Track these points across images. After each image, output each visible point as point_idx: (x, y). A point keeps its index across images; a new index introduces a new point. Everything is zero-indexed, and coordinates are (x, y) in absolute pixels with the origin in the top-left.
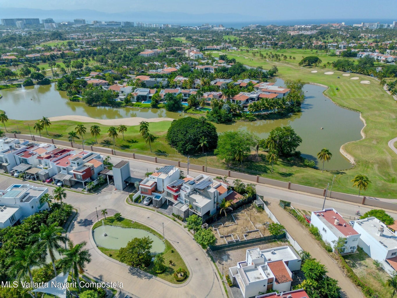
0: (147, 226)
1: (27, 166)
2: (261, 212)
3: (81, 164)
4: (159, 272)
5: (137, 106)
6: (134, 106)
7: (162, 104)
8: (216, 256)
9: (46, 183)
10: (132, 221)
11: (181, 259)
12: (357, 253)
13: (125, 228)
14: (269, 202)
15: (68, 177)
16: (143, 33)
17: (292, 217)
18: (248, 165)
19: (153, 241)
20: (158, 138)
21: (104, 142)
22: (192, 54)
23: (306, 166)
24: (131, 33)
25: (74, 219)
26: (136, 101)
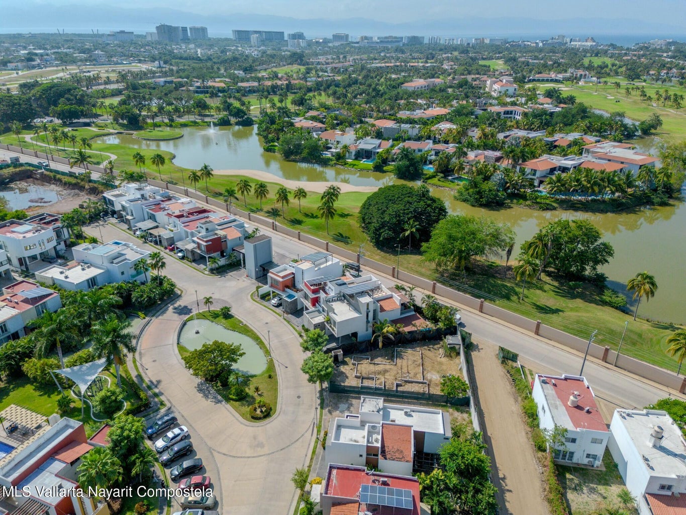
0: (258, 334)
1: (154, 224)
2: (451, 357)
3: (211, 231)
4: (234, 397)
5: (352, 166)
6: (347, 166)
7: (391, 166)
8: (330, 401)
9: (168, 250)
10: (241, 322)
11: (276, 390)
12: (601, 471)
13: (228, 329)
14: (480, 347)
15: (191, 246)
16: (431, 54)
17: (508, 379)
18: (479, 280)
19: (244, 353)
20: (351, 215)
21: (271, 210)
22: (496, 87)
23: (604, 303)
24: (411, 55)
25: (172, 303)
26: (353, 157)
